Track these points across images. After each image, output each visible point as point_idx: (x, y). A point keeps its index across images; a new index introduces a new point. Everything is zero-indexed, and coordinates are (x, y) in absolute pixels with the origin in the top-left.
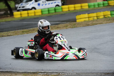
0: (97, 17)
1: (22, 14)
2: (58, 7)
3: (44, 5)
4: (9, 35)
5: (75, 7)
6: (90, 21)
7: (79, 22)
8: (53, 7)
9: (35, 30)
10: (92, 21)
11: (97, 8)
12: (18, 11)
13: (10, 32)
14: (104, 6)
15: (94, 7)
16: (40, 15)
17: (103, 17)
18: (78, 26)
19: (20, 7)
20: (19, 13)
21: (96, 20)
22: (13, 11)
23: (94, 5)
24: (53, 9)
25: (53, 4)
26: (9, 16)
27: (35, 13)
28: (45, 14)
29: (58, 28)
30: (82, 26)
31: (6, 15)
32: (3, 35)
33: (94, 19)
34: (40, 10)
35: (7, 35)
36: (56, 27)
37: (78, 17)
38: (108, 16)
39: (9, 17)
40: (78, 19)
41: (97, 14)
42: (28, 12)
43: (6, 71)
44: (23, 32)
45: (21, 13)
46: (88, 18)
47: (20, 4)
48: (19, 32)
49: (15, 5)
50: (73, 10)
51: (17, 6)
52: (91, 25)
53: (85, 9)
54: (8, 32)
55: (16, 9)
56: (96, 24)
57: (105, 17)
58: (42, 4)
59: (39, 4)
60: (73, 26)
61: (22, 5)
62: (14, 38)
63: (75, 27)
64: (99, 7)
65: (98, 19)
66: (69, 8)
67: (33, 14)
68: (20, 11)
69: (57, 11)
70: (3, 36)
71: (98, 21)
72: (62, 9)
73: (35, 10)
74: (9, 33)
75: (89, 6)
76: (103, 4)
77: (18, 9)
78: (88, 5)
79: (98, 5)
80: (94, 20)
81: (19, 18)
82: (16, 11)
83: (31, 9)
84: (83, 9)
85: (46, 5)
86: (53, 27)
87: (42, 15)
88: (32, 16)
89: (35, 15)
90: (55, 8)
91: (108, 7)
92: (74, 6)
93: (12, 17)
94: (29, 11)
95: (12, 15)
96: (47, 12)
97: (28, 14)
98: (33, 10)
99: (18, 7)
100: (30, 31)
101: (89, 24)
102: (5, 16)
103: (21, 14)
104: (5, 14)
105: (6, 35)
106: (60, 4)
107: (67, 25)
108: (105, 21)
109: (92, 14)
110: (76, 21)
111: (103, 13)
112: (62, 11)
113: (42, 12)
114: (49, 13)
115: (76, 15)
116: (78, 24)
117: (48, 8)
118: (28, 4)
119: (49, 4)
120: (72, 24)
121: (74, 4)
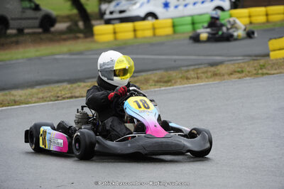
1: (117, 30)
3: (181, 8)
4: (77, 94)
5: (267, 15)
7: (277, 60)
8: (207, 13)
9: (151, 82)
12: (108, 22)
13: (79, 86)
16: (167, 36)
18: (273, 72)
19: (111, 13)
20: (109, 27)
22: (94, 22)
25: (205, 5)
26: (81, 35)
27: (154, 28)
28: (183, 33)
29: (215, 75)
31: (72, 33)
32: (58, 95)
34: (169, 22)
35: (70, 95)
36: (209, 74)
37: (273, 44)
39: (80, 41)
40: (274, 50)
42: (134, 27)
45: (114, 29)
47: (113, 4)
49: (100, 4)
50: (263, 23)
51: (104, 7)
54: (75, 85)
55: (101, 15)
58: (176, 3)
59: (166, 5)
60: (260, 71)
61: (118, 4)
63: (263, 74)
66: (250, 16)
67: (149, 33)
68: (113, 24)
70: (58, 97)
73: (154, 21)
74: (76, 88)
77: (107, 16)
81: (108, 42)
82: (103, 22)
83: (144, 19)
85: (186, 6)
86: (203, 73)
87: (176, 36)
88: (145, 38)
89: (154, 35)
92: (267, 11)
93: (89, 40)
94: (139, 24)
95: (89, 32)
96: (189, 28)
97: (135, 30)
98: (150, 21)
99: (108, 12)
102: (71, 35)
103: (115, 33)
104: (69, 30)
105: (67, 96)
106: (226, 5)
107: (241, 67)
110: (268, 55)
113: (174, 26)
115: (271, 39)
116: (272, 66)
117: (192, 16)
118: (135, 4)
119: (195, 4)
120: (256, 65)
121: (265, 6)
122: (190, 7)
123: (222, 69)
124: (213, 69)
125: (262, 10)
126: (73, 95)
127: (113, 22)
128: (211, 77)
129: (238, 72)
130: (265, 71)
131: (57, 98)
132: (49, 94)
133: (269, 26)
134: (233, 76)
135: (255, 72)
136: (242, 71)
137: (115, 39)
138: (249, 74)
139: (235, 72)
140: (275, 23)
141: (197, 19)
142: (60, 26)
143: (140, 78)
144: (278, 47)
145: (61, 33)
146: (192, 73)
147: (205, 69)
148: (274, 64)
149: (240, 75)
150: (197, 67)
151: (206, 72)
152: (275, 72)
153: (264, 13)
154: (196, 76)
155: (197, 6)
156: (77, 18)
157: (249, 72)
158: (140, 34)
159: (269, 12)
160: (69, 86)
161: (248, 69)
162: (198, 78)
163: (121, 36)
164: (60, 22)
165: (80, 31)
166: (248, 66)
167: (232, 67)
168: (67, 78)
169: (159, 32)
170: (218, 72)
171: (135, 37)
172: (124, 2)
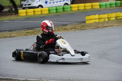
0: (108, 18)
2: (66, 6)
3: (52, 3)
4: (12, 36)
6: (101, 23)
8: (62, 6)
10: (102, 22)
11: (109, 8)
12: (24, 8)
13: (13, 33)
14: (116, 6)
15: (106, 7)
16: (46, 14)
17: (115, 18)
18: (87, 28)
19: (25, 5)
20: (24, 11)
21: (107, 22)
22: (18, 8)
23: (106, 5)
24: (62, 7)
25: (61, 2)
26: (14, 13)
27: (41, 11)
28: (53, 13)
29: (65, 29)
30: (91, 28)
31: (10, 13)
32: (6, 36)
33: (104, 20)
34: (47, 9)
35: (10, 36)
36: (63, 29)
37: (87, 18)
38: (120, 17)
39: (13, 15)
41: (108, 16)
42: (34, 10)
43: (5, 79)
44: (27, 33)
45: (26, 11)
46: (99, 19)
47: (26, 2)
48: (23, 33)
49: (21, 2)
50: (83, 10)
51: (22, 3)
52: (101, 28)
53: (95, 9)
54: (11, 32)
55: (21, 6)
56: (107, 27)
57: (116, 19)
58: (50, 2)
59: (46, 2)
60: (82, 28)
61: (28, 2)
62: (18, 40)
63: (83, 29)
64: (110, 7)
65: (109, 21)
66: (78, 7)
67: (39, 13)
69: (65, 10)
71: (108, 24)
72: (71, 8)
73: (42, 8)
75: (100, 6)
76: (116, 4)
77: (24, 6)
78: (100, 4)
79: (110, 5)
80: (104, 22)
81: (24, 16)
82: (22, 8)
83: (38, 7)
84: (94, 8)
85: (54, 3)
86: (60, 28)
87: (50, 14)
88: (38, 15)
89: (42, 14)
90: (63, 7)
91: (120, 7)
92: (84, 5)
93: (16, 15)
94: (36, 10)
95: (16, 12)
96: (55, 11)
97: (34, 12)
98: (40, 9)
99: (24, 5)
100: (35, 33)
101: (99, 27)
103: (26, 13)
104: (9, 11)
106: (69, 3)
107: (75, 26)
108: (116, 23)
109: (103, 15)
110: (85, 22)
111: (115, 15)
112: (71, 10)
113: (49, 10)
114: (57, 12)
115: (86, 16)
116: (87, 26)
117: (56, 7)
118: (35, 1)
119: (57, 2)
120: (81, 26)
121: (84, 3)
122: (55, 3)
123: (68, 27)
124: (64, 27)
125: (83, 5)
126: (11, 36)
127: (26, 8)
128: (64, 30)
129: (74, 28)
130: (84, 28)
131: (5, 37)
132: (2, 36)
133: (85, 11)
134: (72, 30)
135: (80, 28)
136: (76, 28)
137: (27, 15)
138: (78, 29)
139: (73, 28)
140: (88, 10)
141: (58, 8)
142: (6, 10)
143: (36, 30)
144: (89, 19)
145: (6, 12)
146: (56, 28)
147: (61, 27)
148: (87, 25)
149: (75, 30)
150: (58, 26)
151: (62, 28)
152: (88, 28)
153: (84, 6)
154: (58, 29)
155: (58, 3)
156: (12, 7)
157: (78, 28)
158: (36, 13)
159: (85, 6)
160: (9, 33)
161: (78, 27)
162: (59, 30)
163: (29, 14)
164: (6, 8)
165: (13, 12)
166: (78, 26)
167: (72, 27)
168: (8, 30)
169: (43, 13)
170: (66, 28)
171: (34, 14)
172: (30, 1)
